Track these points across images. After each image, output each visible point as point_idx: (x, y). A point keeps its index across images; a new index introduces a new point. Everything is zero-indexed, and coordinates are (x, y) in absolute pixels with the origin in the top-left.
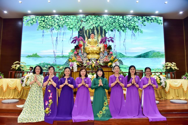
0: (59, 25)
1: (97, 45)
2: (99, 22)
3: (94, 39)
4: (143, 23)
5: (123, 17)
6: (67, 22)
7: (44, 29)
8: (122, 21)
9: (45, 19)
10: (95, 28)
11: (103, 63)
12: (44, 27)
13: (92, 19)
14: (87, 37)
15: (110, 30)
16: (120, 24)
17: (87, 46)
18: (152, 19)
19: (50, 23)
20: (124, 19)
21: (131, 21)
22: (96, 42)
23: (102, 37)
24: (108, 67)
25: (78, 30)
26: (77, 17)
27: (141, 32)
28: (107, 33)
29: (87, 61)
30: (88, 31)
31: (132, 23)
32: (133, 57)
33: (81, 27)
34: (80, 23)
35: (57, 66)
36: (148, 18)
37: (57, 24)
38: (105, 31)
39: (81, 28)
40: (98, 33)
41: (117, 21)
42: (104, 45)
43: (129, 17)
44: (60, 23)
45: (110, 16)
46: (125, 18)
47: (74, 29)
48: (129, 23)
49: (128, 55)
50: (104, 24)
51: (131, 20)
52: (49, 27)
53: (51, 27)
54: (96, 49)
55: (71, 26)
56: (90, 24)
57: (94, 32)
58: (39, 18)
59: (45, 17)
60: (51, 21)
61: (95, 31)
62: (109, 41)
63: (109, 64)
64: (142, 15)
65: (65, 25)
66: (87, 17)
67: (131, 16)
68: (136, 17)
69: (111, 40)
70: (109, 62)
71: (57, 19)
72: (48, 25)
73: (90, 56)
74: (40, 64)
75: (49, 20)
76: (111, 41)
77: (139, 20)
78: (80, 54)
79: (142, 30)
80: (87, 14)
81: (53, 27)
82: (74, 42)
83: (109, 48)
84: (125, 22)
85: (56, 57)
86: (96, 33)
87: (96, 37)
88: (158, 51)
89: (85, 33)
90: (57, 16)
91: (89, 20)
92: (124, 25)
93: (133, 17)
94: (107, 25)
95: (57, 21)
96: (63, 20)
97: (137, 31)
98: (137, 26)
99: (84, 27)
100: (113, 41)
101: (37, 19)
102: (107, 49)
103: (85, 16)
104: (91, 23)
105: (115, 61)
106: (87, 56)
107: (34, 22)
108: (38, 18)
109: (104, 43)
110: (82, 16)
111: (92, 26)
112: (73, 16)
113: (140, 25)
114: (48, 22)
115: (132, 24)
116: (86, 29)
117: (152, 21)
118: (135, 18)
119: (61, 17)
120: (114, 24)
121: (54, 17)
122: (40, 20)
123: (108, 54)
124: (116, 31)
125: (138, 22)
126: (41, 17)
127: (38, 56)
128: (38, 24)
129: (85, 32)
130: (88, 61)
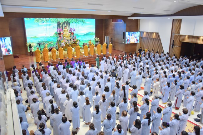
0: (46, 20)
3: (66, 29)
7: (38, 22)
15: (72, 23)
22: (67, 31)
25: (57, 23)
27: (86, 23)
30: (62, 23)
32: (82, 35)
33: (58, 21)
38: (70, 23)
40: (66, 24)
47: (55, 23)
49: (80, 35)
52: (41, 21)
55: (53, 21)
61: (65, 23)
73: (67, 38)
81: (43, 21)
85: (47, 37)
88: (92, 32)
89: (60, 25)
97: (84, 23)
116: (60, 22)
124: (75, 23)
127: (37, 37)
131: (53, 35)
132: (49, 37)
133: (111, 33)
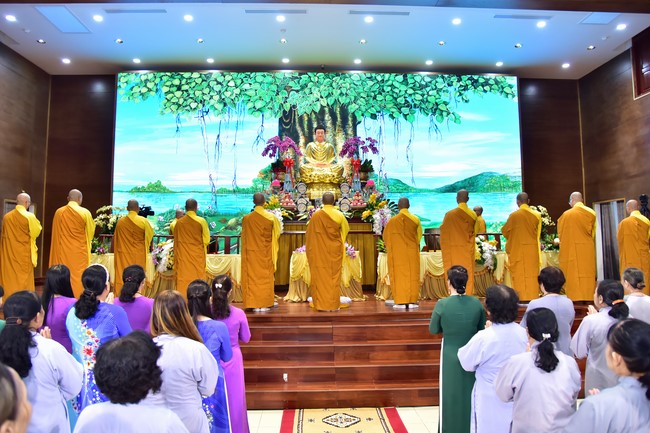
0: (222, 101)
1: (333, 159)
2: (336, 93)
3: (323, 143)
4: (461, 94)
5: (405, 76)
6: (247, 93)
7: (179, 111)
8: (403, 88)
9: (184, 82)
10: (327, 109)
11: (349, 211)
12: (179, 106)
13: (317, 84)
14: (304, 134)
15: (367, 115)
16: (396, 99)
17: (306, 162)
18: (486, 83)
19: (198, 93)
20: (407, 84)
21: (428, 89)
22: (330, 153)
23: (346, 134)
24: (363, 222)
25: (280, 115)
26: (274, 77)
27: (457, 120)
28: (359, 123)
29: (306, 205)
30: (306, 118)
31: (430, 93)
32: (432, 191)
33: (287, 107)
34: (284, 93)
35: (220, 218)
36: (477, 81)
37: (217, 97)
38: (354, 118)
39: (287, 110)
40: (334, 123)
41: (390, 88)
42: (353, 161)
43: (423, 77)
44: (228, 94)
45: (369, 75)
46: (410, 81)
47: (267, 113)
48: (423, 95)
50: (353, 99)
51: (427, 86)
52: (194, 105)
53: (200, 105)
54: (330, 173)
55: (259, 105)
56: (312, 98)
57: (323, 120)
58: (165, 78)
59: (183, 77)
60: (200, 88)
61: (327, 117)
62: (365, 149)
63: (365, 214)
64: (458, 71)
65: (241, 99)
66: (304, 77)
67: (428, 76)
68: (443, 77)
69: (371, 146)
70: (364, 209)
71: (219, 83)
72: (190, 100)
73: (315, 193)
74: (170, 212)
75: (193, 84)
76: (370, 150)
77: (449, 85)
78: (287, 187)
79: (458, 113)
80: (305, 69)
81: (207, 107)
82: (271, 152)
83: (366, 168)
84: (410, 91)
85: (217, 193)
86: (329, 124)
87: (329, 136)
88: (502, 173)
89: (297, 125)
90: (216, 73)
91: (310, 84)
92: (409, 99)
93: (434, 77)
94: (361, 102)
95: (218, 88)
96: (236, 87)
97: (446, 118)
98: (446, 103)
99: (294, 106)
100: (375, 150)
101: (158, 80)
102: (360, 171)
103: (297, 75)
104: (316, 94)
105: (381, 207)
106: (308, 191)
107: (150, 90)
108: (161, 78)
109: (351, 155)
110: (288, 73)
111: (318, 104)
112: (262, 74)
113: (453, 99)
114: (191, 92)
115: (429, 98)
116: (300, 111)
117: (487, 88)
118: (440, 80)
119: (228, 78)
120: (379, 98)
121: (208, 77)
122: (169, 83)
123: (363, 185)
124: (387, 117)
125: (448, 92)
126: (172, 77)
127: (165, 189)
128: (163, 95)
129: (297, 120)
130: (311, 207)
131: (254, 181)
132: (229, 192)
133: (633, 171)
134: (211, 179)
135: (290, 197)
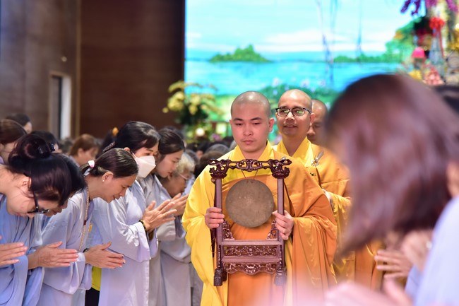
78: (433, 57)
82: (412, 6)
127: (258, 56)
131: (389, 45)
132: (350, 61)
134: (325, 42)
135: (436, 74)
